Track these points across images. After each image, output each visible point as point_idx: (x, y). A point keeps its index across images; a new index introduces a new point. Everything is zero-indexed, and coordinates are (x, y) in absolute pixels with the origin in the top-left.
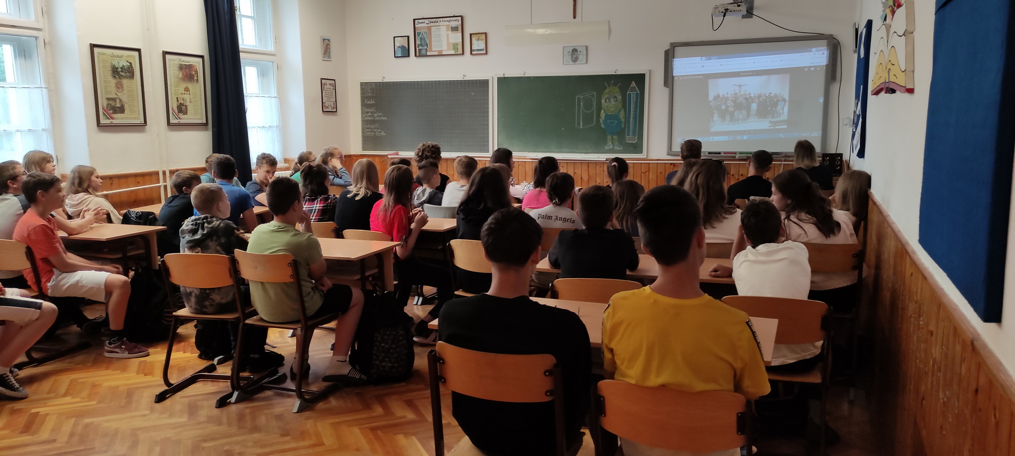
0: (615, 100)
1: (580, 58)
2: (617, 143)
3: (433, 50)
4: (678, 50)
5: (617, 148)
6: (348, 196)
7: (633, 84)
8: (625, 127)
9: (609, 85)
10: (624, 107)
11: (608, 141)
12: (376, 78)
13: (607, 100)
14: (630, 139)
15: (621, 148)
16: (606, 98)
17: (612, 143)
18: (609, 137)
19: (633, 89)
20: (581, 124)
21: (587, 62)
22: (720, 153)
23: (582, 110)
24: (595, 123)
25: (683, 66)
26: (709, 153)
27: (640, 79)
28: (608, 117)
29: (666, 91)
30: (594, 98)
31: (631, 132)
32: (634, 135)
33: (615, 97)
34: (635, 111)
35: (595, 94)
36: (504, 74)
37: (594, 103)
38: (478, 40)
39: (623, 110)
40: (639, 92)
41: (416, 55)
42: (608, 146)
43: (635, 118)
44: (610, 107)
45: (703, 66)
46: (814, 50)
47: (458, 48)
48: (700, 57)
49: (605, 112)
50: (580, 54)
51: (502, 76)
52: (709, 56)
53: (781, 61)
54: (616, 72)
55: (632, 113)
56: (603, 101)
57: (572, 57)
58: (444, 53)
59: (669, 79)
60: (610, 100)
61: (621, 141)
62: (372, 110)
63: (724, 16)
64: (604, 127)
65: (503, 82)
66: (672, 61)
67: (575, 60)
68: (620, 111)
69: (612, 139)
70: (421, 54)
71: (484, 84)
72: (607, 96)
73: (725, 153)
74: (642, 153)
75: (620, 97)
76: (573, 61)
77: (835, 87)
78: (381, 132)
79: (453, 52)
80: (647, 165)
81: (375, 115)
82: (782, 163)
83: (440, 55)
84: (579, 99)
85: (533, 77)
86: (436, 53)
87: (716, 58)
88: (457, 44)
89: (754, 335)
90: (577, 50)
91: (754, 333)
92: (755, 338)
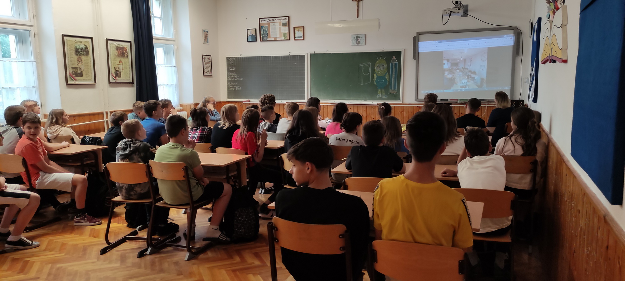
0: (383, 67)
1: (361, 41)
2: (384, 94)
4: (421, 36)
5: (384, 97)
6: (219, 127)
7: (394, 58)
8: (389, 84)
9: (379, 58)
10: (388, 71)
11: (379, 93)
12: (237, 55)
13: (378, 67)
14: (392, 91)
15: (387, 97)
17: (381, 94)
18: (379, 90)
19: (394, 61)
20: (362, 82)
21: (365, 44)
22: (447, 100)
23: (363, 73)
24: (370, 82)
25: (424, 46)
26: (441, 100)
27: (398, 54)
28: (378, 77)
29: (414, 62)
30: (370, 66)
31: (393, 87)
32: (395, 88)
33: (383, 65)
34: (395, 74)
35: (371, 64)
37: (370, 69)
38: (299, 31)
39: (388, 74)
40: (397, 62)
41: (260, 41)
42: (378, 95)
43: (395, 79)
44: (380, 72)
45: (437, 46)
46: (505, 36)
47: (286, 36)
48: (435, 41)
49: (376, 75)
50: (361, 39)
51: (314, 53)
52: (440, 40)
53: (485, 43)
54: (383, 50)
55: (393, 75)
56: (375, 68)
57: (356, 41)
58: (278, 39)
59: (416, 55)
60: (379, 67)
61: (387, 93)
62: (234, 74)
63: (450, 16)
64: (376, 84)
65: (314, 56)
66: (418, 44)
67: (358, 43)
68: (386, 74)
69: (381, 91)
70: (264, 39)
71: (302, 58)
72: (378, 65)
73: (450, 100)
74: (399, 100)
75: (386, 66)
76: (357, 44)
77: (519, 59)
78: (239, 88)
79: (283, 39)
80: (403, 107)
81: (236, 77)
82: (487, 106)
83: (275, 40)
84: (361, 67)
85: (332, 53)
86: (273, 39)
87: (445, 41)
88: (286, 34)
89: (466, 209)
90: (359, 37)
91: (466, 207)
92: (467, 210)
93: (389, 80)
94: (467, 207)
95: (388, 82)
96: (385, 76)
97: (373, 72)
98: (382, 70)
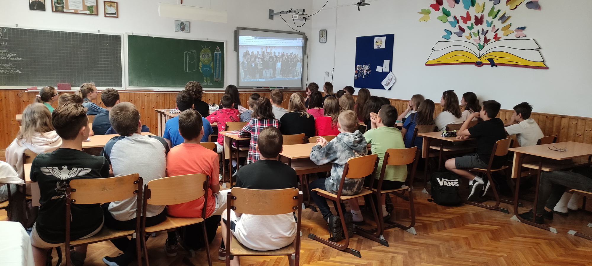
0: (208, 56)
1: (186, 28)
2: (209, 82)
3: (69, 8)
4: (241, 31)
5: (209, 84)
7: (218, 48)
8: (214, 72)
9: (204, 48)
10: (213, 60)
11: (204, 80)
12: (12, 25)
13: (203, 56)
14: (217, 79)
15: (212, 85)
16: (203, 55)
17: (207, 81)
18: (205, 78)
19: (218, 51)
20: (188, 69)
21: (190, 32)
22: (262, 88)
23: (188, 61)
24: (196, 69)
25: (243, 40)
26: (257, 87)
27: (221, 45)
28: (203, 66)
29: (235, 53)
30: (195, 54)
31: (217, 75)
32: (219, 77)
33: (208, 54)
34: (219, 63)
35: (196, 52)
36: (133, 33)
37: (196, 57)
38: (111, 6)
39: (212, 62)
40: (221, 52)
41: (52, 11)
42: (204, 83)
43: (219, 67)
44: (205, 60)
45: (253, 42)
47: (93, 10)
48: (251, 37)
49: (202, 63)
50: (186, 26)
52: (256, 36)
55: (217, 64)
56: (201, 56)
57: (181, 27)
58: (79, 12)
59: (236, 47)
60: (205, 56)
61: (212, 81)
62: (5, 51)
64: (201, 72)
65: (132, 38)
66: (238, 37)
67: (183, 30)
68: (211, 63)
69: (207, 79)
70: (57, 10)
71: (117, 39)
72: (203, 53)
73: (264, 88)
75: (211, 55)
76: (181, 30)
77: (306, 57)
82: (288, 92)
83: (76, 13)
84: (186, 54)
85: (154, 37)
86: (73, 11)
87: (259, 37)
88: (92, 7)
90: (184, 24)
93: (214, 68)
95: (213, 70)
96: (210, 64)
97: (199, 60)
98: (207, 59)
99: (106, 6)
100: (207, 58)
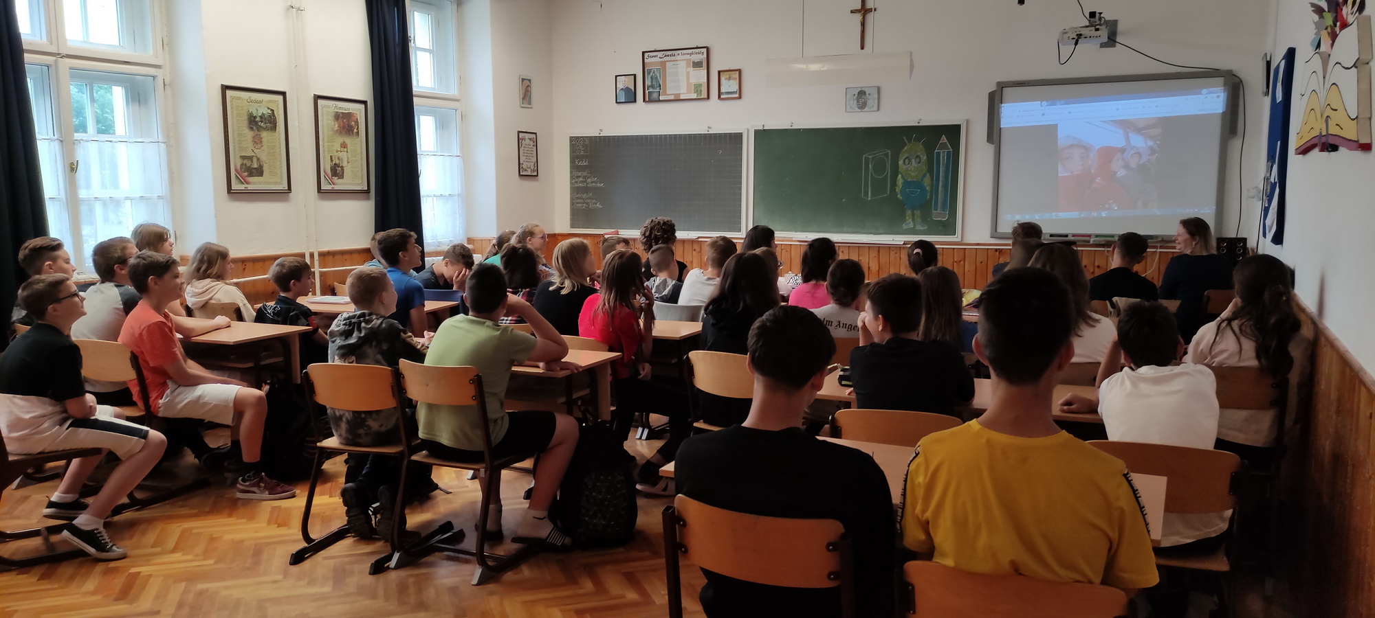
0: (918, 160)
1: (870, 103)
2: (919, 220)
3: (668, 93)
4: (1007, 91)
5: (919, 227)
6: (552, 288)
7: (944, 139)
8: (931, 198)
9: (910, 141)
10: (930, 170)
11: (907, 218)
12: (592, 132)
13: (907, 161)
14: (939, 215)
15: (925, 228)
16: (905, 159)
17: (913, 220)
18: (909, 212)
19: (943, 146)
20: (870, 193)
21: (878, 109)
22: (1066, 236)
23: (871, 173)
24: (888, 193)
25: (1014, 114)
26: (1051, 236)
27: (953, 132)
28: (906, 183)
29: (990, 149)
30: (887, 157)
31: (939, 205)
32: (944, 208)
33: (918, 157)
34: (946, 176)
35: (890, 153)
36: (763, 126)
37: (888, 165)
38: (729, 79)
39: (928, 175)
40: (951, 150)
41: (644, 101)
42: (907, 224)
43: (945, 186)
44: (910, 171)
45: (1043, 114)
46: (1204, 91)
47: (701, 91)
48: (1039, 102)
49: (903, 177)
50: (870, 97)
51: (761, 128)
52: (1052, 100)
53: (1157, 106)
54: (919, 123)
55: (941, 179)
56: (901, 162)
57: (858, 102)
58: (682, 98)
59: (994, 133)
60: (910, 161)
61: (926, 217)
62: (585, 174)
63: (1076, 44)
64: (901, 198)
65: (762, 136)
66: (999, 108)
67: (862, 106)
68: (924, 176)
69: (913, 215)
70: (652, 98)
71: (737, 138)
72: (906, 155)
73: (1073, 236)
74: (955, 235)
75: (925, 157)
76: (859, 108)
77: (1235, 144)
78: (596, 204)
79: (694, 96)
80: (963, 250)
81: (589, 180)
82: (1159, 250)
83: (677, 100)
84: (867, 160)
85: (803, 129)
86: (672, 97)
87: (1063, 102)
88: (700, 85)
89: (1135, 494)
90: (865, 93)
91: (1135, 491)
92: (1137, 498)
93: (932, 189)
94: (1137, 490)
95: (929, 194)
96: (922, 179)
97: (895, 172)
98: (915, 167)
99: (723, 79)
100: (916, 165)
